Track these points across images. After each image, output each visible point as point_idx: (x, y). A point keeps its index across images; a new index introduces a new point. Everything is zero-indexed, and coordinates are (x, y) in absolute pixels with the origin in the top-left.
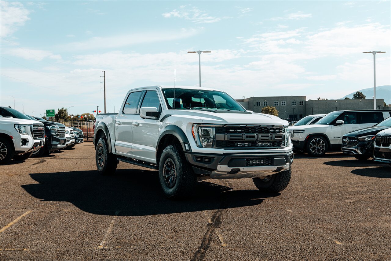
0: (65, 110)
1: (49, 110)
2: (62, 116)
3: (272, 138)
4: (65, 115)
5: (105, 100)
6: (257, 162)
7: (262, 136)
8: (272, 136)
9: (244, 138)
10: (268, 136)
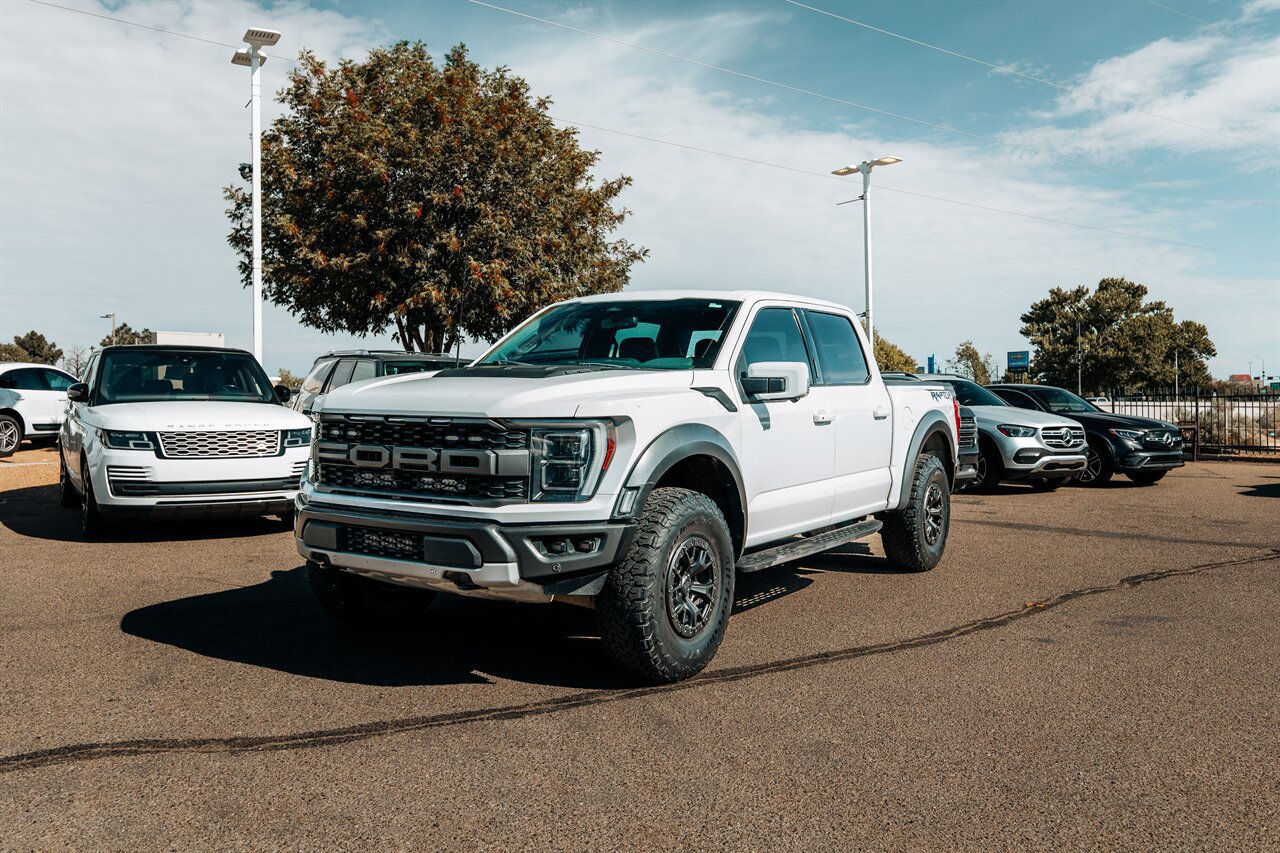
3: (438, 462)
7: (404, 455)
8: (439, 457)
9: (351, 459)
10: (424, 457)
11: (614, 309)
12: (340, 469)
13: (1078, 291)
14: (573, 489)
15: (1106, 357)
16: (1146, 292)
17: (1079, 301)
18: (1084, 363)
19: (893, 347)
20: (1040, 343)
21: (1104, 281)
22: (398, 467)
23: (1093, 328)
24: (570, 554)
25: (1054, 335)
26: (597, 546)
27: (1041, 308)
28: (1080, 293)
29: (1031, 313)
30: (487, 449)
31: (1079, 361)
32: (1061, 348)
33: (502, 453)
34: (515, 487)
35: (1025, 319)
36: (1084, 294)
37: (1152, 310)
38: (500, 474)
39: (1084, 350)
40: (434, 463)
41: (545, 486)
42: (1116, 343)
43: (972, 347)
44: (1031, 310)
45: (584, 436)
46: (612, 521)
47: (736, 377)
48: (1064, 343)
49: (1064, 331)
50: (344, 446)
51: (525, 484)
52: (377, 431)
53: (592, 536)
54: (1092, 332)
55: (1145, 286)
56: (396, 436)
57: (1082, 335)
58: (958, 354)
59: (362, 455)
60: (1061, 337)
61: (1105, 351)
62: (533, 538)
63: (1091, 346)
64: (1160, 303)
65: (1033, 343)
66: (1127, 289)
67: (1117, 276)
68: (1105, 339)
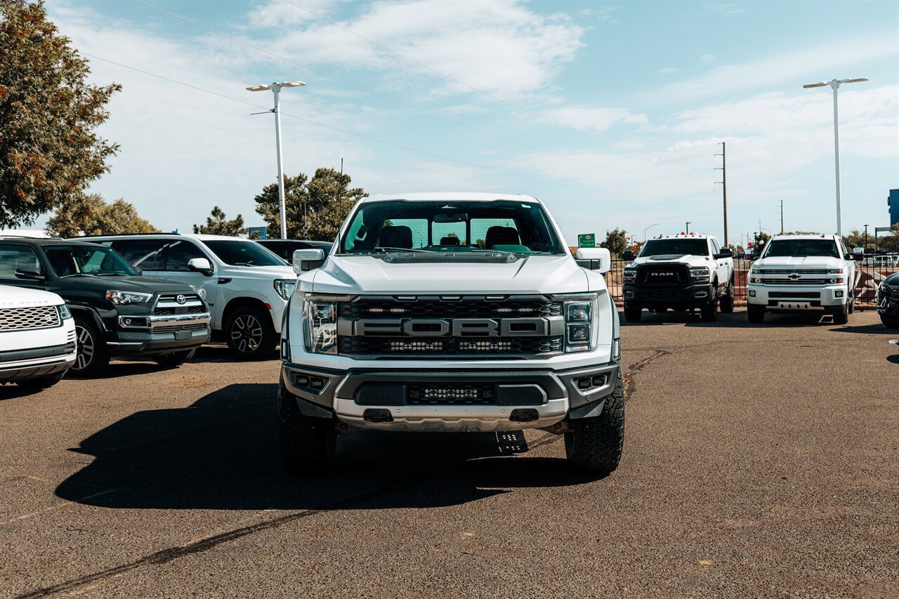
0: (622, 234)
1: (584, 236)
2: (615, 248)
3: (499, 329)
4: (622, 246)
5: (725, 207)
6: (442, 393)
7: (463, 325)
8: (499, 325)
10: (485, 326)
11: (446, 207)
13: (300, 178)
14: (587, 342)
16: (350, 181)
17: (300, 186)
19: (145, 223)
20: (271, 220)
21: (319, 170)
22: (459, 335)
23: (313, 208)
24: (593, 388)
26: (606, 381)
27: (271, 191)
28: (301, 179)
29: (263, 195)
30: (540, 316)
33: (551, 319)
34: (556, 343)
35: (258, 200)
36: (304, 180)
37: (354, 194)
38: (551, 335)
39: (307, 226)
40: (494, 329)
42: (331, 221)
44: (263, 193)
46: (611, 362)
48: (292, 221)
49: (292, 210)
50: (398, 321)
53: (603, 374)
54: (312, 212)
55: (349, 175)
57: (306, 214)
62: (575, 379)
63: (313, 223)
64: (360, 190)
65: (266, 220)
66: (336, 178)
67: (329, 167)
68: (322, 217)
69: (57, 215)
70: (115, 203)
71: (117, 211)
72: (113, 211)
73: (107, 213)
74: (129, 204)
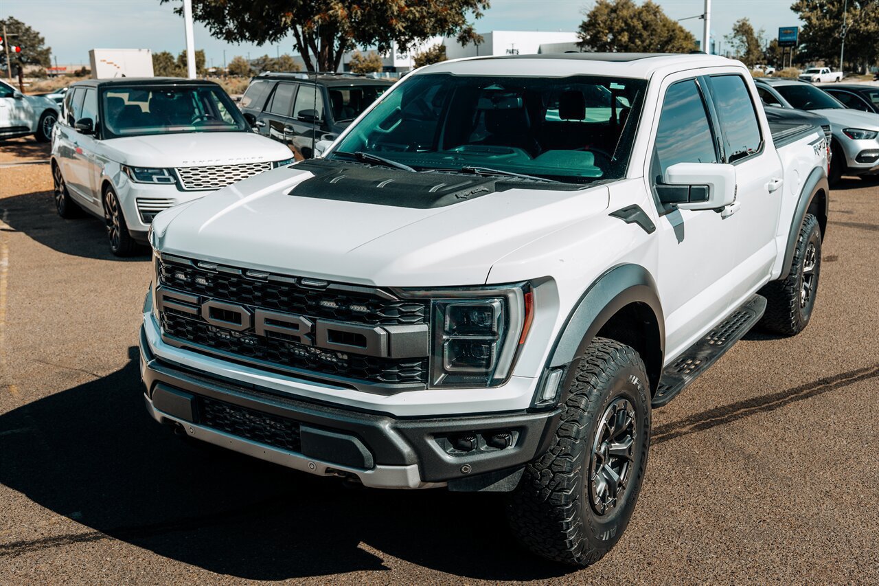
3: (313, 336)
7: (269, 321)
8: (313, 327)
9: (203, 315)
10: (296, 326)
11: (494, 87)
12: (189, 323)
14: (484, 370)
15: (867, 31)
18: (847, 36)
20: (808, 19)
22: (263, 334)
23: (857, 4)
24: (482, 452)
25: (822, 11)
26: (515, 441)
30: (374, 323)
31: (843, 35)
32: (828, 23)
33: (395, 330)
34: (412, 370)
38: (394, 356)
39: (847, 24)
40: (308, 335)
41: (448, 367)
43: (748, 23)
45: (496, 304)
46: (532, 410)
47: (651, 185)
48: (830, 19)
49: (831, 7)
50: (194, 299)
51: (425, 365)
52: (233, 284)
53: (509, 430)
54: (855, 8)
56: (257, 294)
57: (848, 11)
58: (735, 30)
59: (215, 312)
60: (827, 13)
61: (867, 24)
62: (437, 435)
63: (854, 21)
65: (802, 18)
68: (867, 14)
69: (589, 19)
70: (643, 4)
71: (644, 13)
72: (640, 13)
73: (635, 16)
74: (657, 5)
